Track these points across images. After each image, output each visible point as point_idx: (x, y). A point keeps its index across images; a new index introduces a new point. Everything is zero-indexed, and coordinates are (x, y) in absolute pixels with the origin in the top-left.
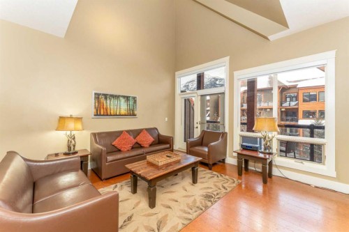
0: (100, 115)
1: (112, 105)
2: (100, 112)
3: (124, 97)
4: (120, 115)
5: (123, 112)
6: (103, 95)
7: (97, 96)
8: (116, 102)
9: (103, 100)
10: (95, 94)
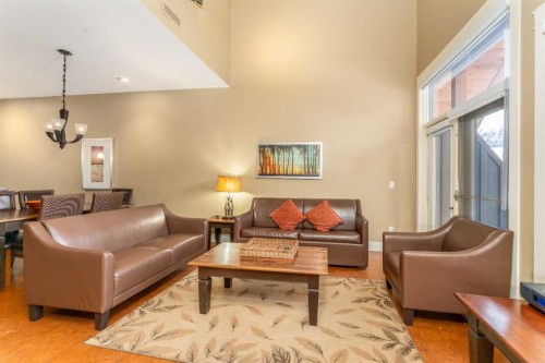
0: (266, 175)
1: (280, 160)
2: (266, 171)
3: (299, 147)
4: (293, 175)
5: (297, 170)
6: (270, 146)
7: (262, 149)
8: (286, 154)
9: (268, 153)
10: (260, 147)
